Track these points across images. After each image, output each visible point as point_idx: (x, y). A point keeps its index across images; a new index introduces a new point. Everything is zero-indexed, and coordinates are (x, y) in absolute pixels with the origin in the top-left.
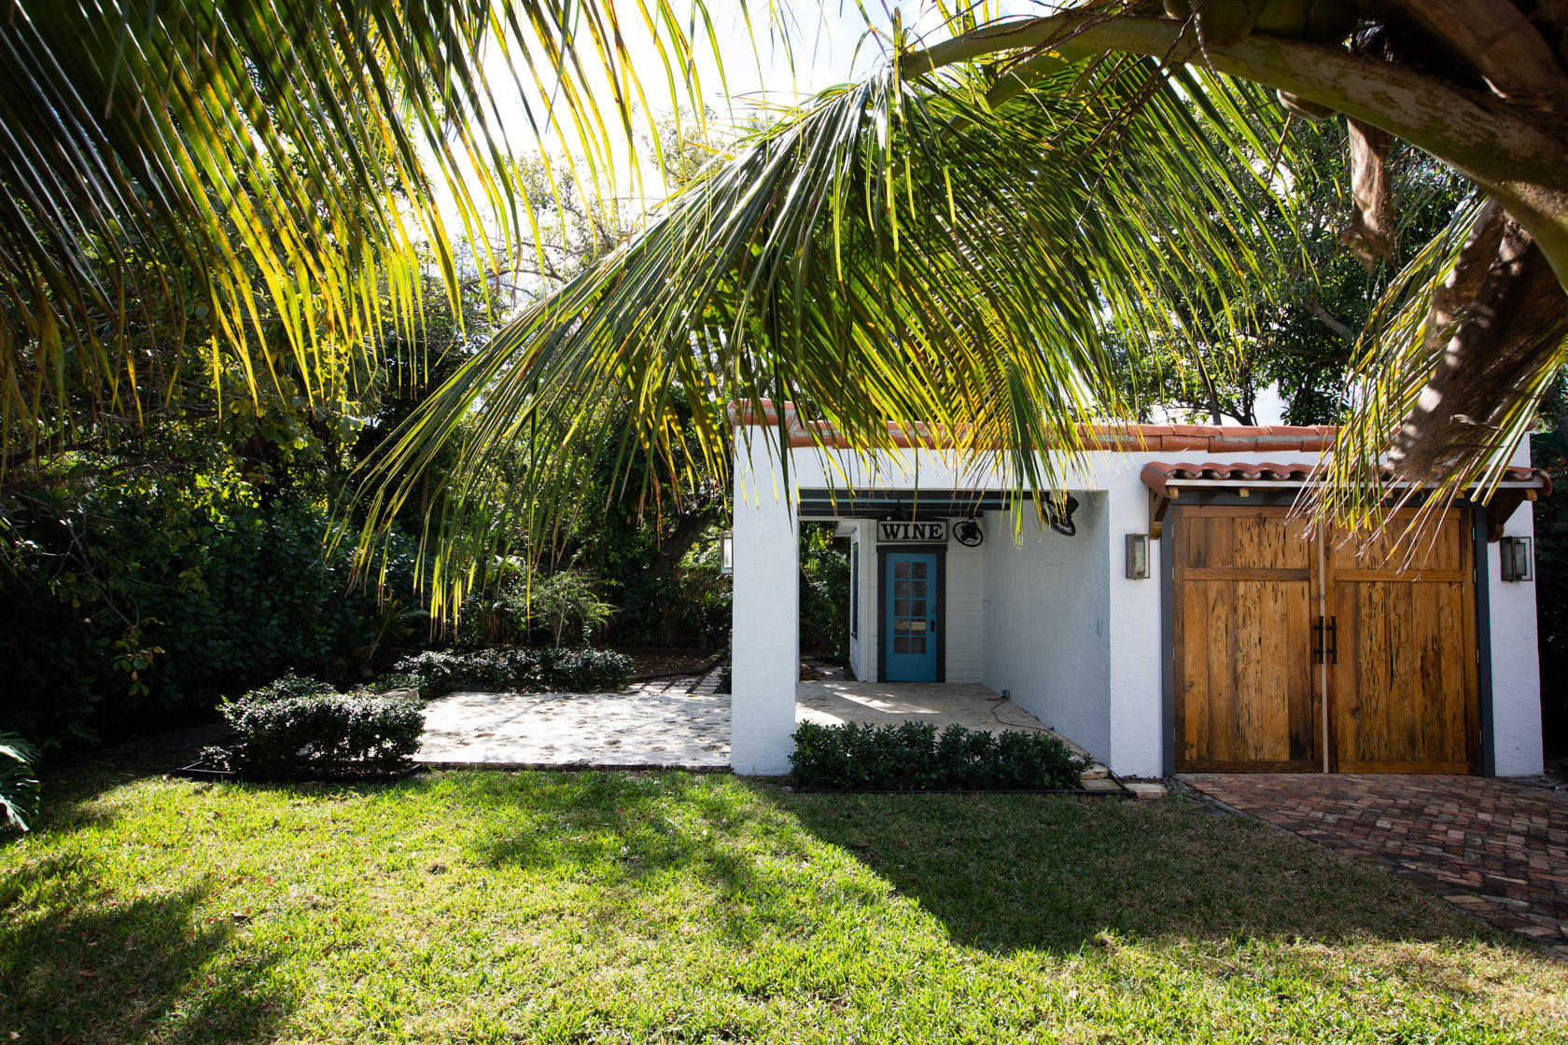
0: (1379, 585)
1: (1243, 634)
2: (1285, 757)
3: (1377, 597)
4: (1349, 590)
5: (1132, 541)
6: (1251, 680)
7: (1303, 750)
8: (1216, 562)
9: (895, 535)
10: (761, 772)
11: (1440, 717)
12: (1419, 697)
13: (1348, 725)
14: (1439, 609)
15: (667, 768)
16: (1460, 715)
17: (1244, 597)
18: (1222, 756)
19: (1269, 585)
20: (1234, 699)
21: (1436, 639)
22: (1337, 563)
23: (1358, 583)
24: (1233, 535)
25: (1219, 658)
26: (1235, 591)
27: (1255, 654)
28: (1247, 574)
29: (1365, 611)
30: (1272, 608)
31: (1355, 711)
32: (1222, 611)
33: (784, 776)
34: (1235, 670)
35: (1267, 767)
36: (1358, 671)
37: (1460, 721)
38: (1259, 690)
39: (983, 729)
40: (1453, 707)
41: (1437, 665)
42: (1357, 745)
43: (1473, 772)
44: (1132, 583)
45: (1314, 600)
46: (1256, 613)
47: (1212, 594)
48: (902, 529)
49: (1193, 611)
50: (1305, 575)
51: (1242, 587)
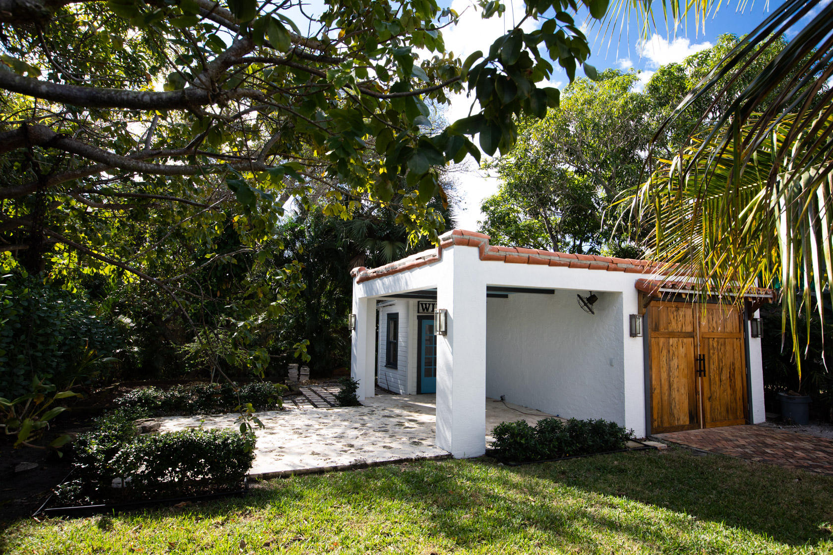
0: (716, 339)
1: (672, 364)
2: (688, 423)
3: (715, 345)
4: (706, 341)
5: (632, 317)
6: (675, 386)
7: (694, 419)
8: (662, 329)
9: (427, 310)
10: (471, 456)
11: (735, 399)
12: (729, 391)
13: (708, 405)
14: (734, 350)
15: (416, 460)
16: (741, 398)
17: (672, 346)
18: (666, 425)
19: (680, 339)
20: (670, 395)
21: (733, 364)
22: (702, 330)
23: (709, 338)
24: (668, 316)
25: (664, 376)
26: (669, 343)
27: (676, 373)
28: (672, 334)
29: (711, 351)
30: (682, 351)
31: (710, 398)
32: (665, 352)
33: (480, 457)
34: (669, 381)
35: (681, 428)
36: (710, 379)
37: (741, 401)
38: (678, 391)
39: (520, 419)
40: (739, 394)
41: (734, 375)
42: (711, 415)
43: (747, 423)
44: (632, 339)
45: (695, 347)
46: (676, 353)
47: (661, 344)
48: (431, 306)
49: (655, 353)
50: (691, 335)
51: (671, 340)
